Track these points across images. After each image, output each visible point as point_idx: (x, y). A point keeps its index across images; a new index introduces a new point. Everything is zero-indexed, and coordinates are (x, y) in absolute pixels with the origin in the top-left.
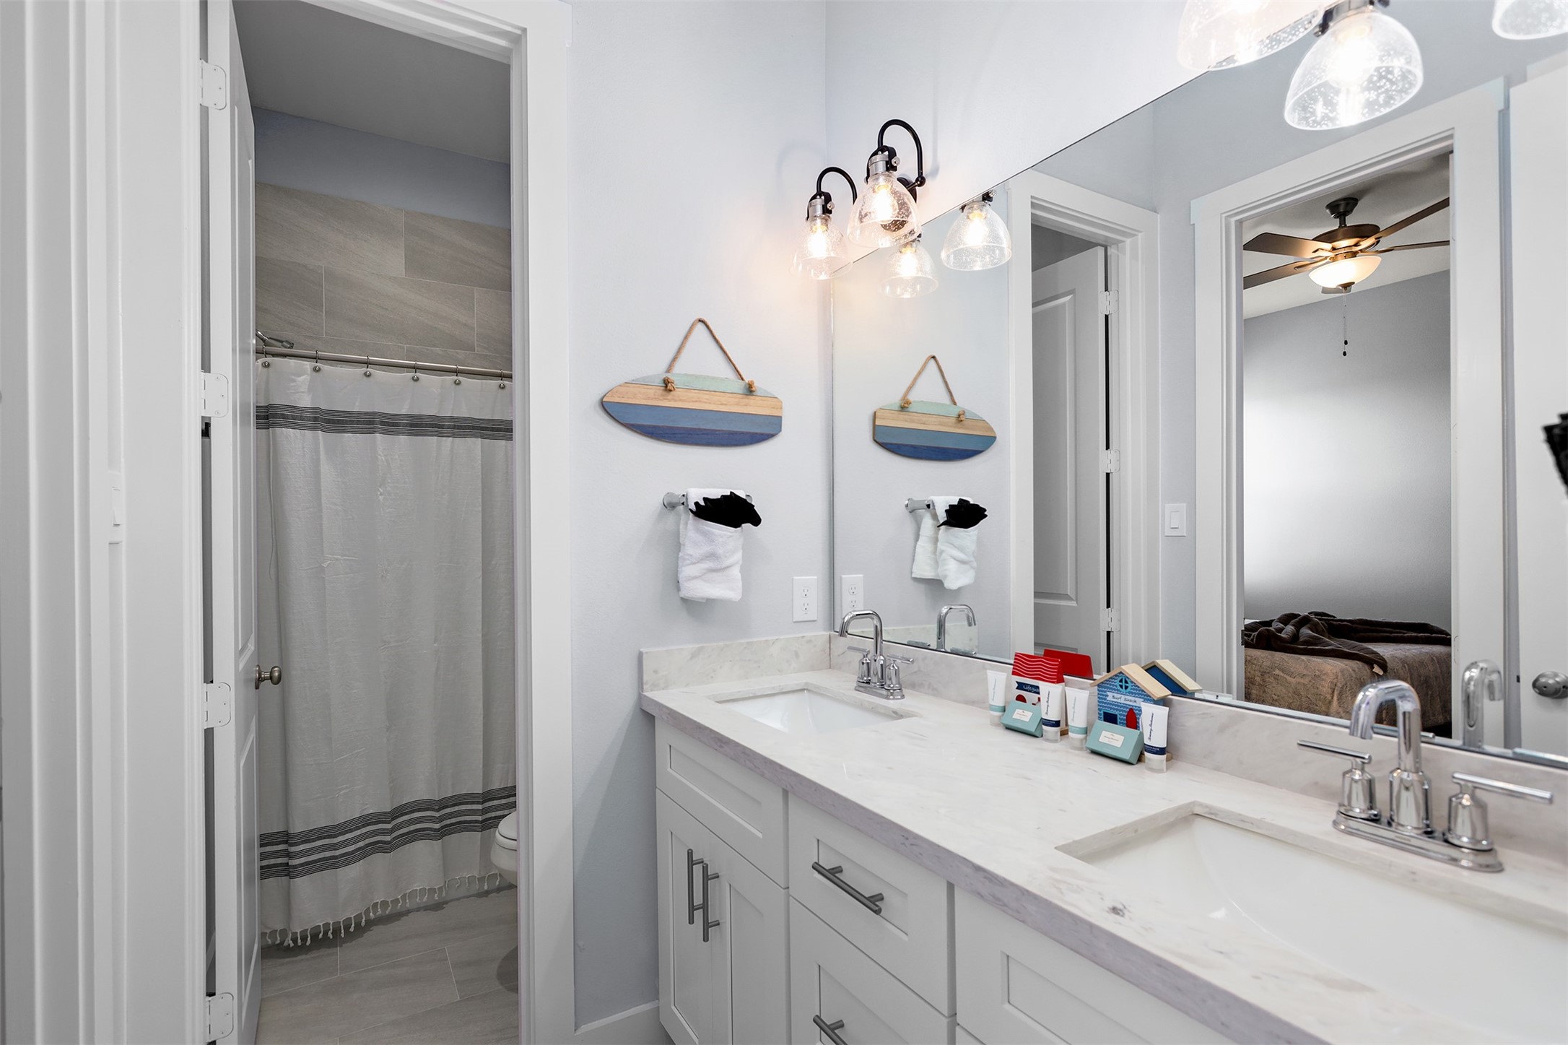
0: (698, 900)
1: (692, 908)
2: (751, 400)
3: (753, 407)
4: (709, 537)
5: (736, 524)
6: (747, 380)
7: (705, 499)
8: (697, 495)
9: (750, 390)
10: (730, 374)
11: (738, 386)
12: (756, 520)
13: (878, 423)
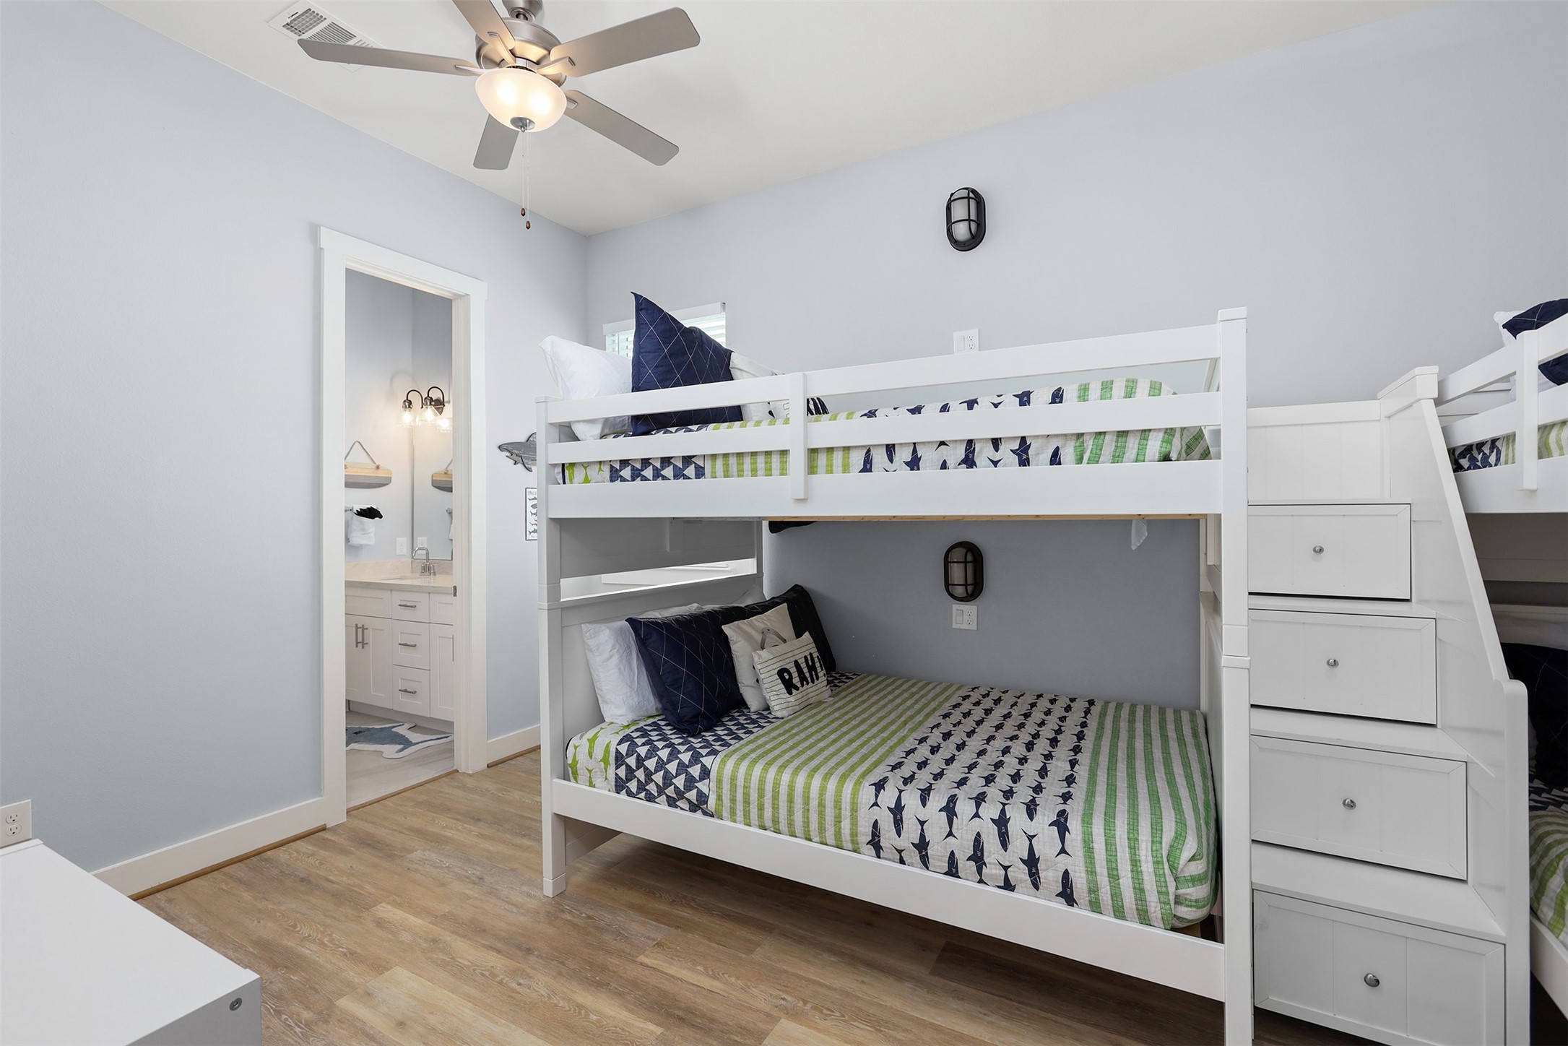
0: (360, 640)
1: (357, 643)
2: (379, 471)
3: (380, 474)
4: (362, 523)
5: (373, 518)
6: (377, 464)
7: (361, 509)
8: (357, 507)
9: (378, 467)
10: (370, 462)
11: (374, 466)
12: (381, 517)
13: (434, 478)
